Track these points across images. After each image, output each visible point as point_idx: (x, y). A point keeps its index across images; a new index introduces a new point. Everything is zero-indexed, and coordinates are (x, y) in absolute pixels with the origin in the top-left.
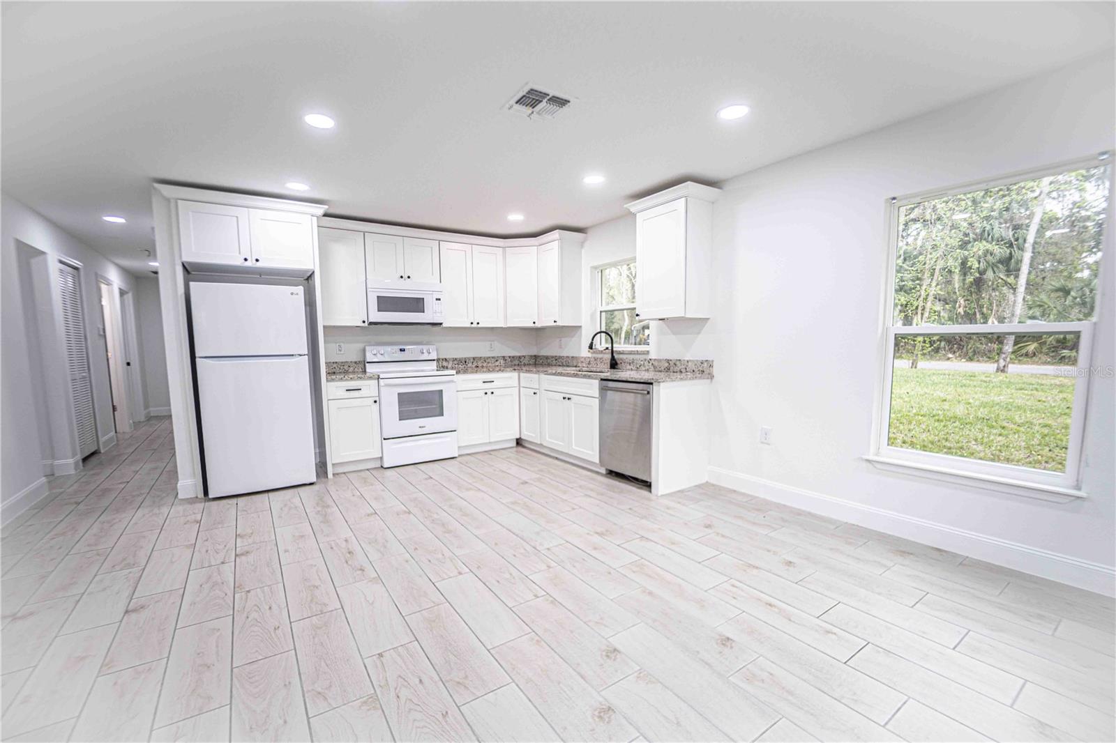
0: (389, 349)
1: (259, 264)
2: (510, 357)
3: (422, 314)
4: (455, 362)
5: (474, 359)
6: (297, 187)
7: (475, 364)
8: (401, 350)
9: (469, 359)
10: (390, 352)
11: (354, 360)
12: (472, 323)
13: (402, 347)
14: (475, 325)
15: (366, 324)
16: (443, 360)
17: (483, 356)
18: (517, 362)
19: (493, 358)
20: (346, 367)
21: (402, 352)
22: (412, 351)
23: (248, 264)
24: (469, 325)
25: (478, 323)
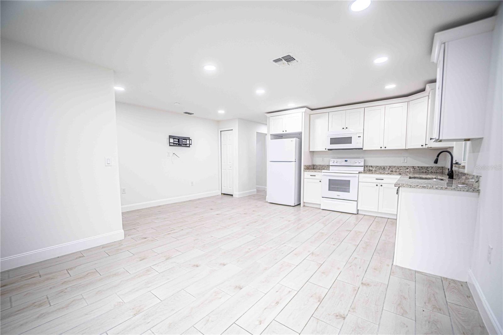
0: (340, 160)
1: (287, 132)
2: (418, 167)
3: (351, 144)
4: (377, 168)
5: (390, 167)
6: (291, 105)
7: (391, 170)
8: (345, 161)
9: (387, 167)
10: (341, 162)
11: (327, 165)
12: (381, 148)
13: (346, 160)
14: (383, 148)
15: (327, 150)
16: (370, 166)
17: (396, 165)
18: (424, 171)
19: (404, 167)
20: (324, 167)
21: (346, 162)
22: (351, 162)
23: (284, 133)
24: (380, 149)
25: (385, 147)
